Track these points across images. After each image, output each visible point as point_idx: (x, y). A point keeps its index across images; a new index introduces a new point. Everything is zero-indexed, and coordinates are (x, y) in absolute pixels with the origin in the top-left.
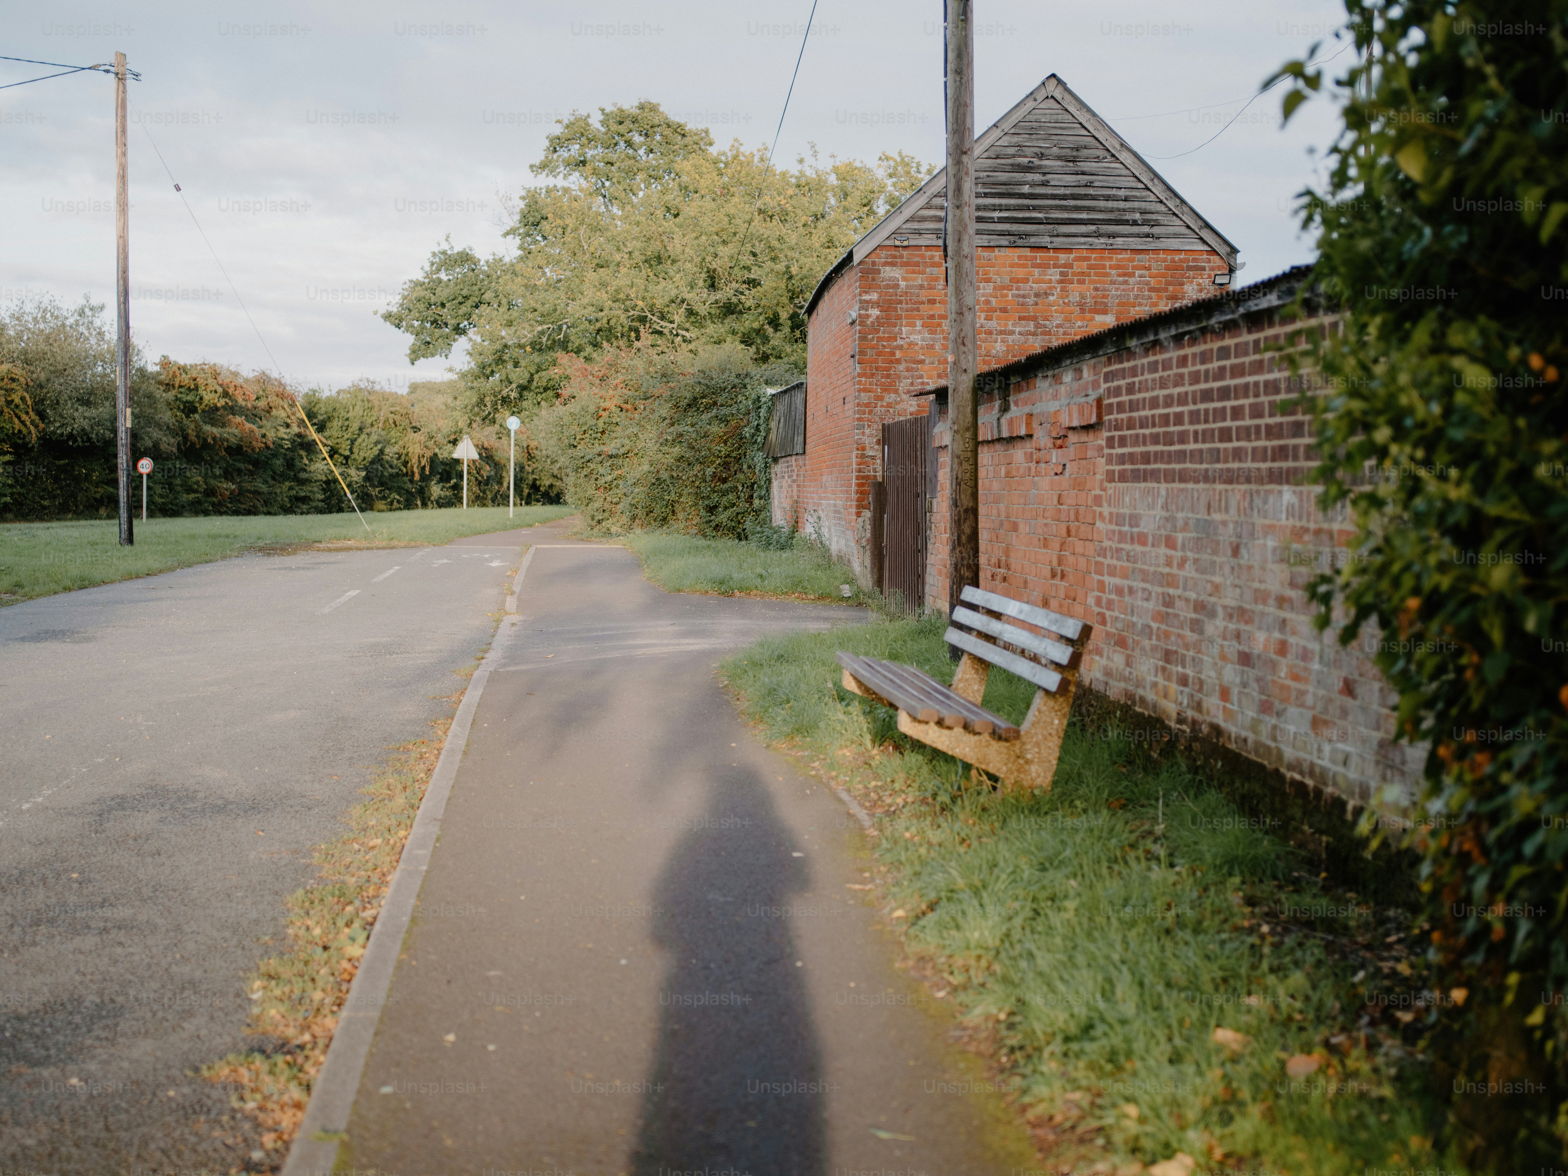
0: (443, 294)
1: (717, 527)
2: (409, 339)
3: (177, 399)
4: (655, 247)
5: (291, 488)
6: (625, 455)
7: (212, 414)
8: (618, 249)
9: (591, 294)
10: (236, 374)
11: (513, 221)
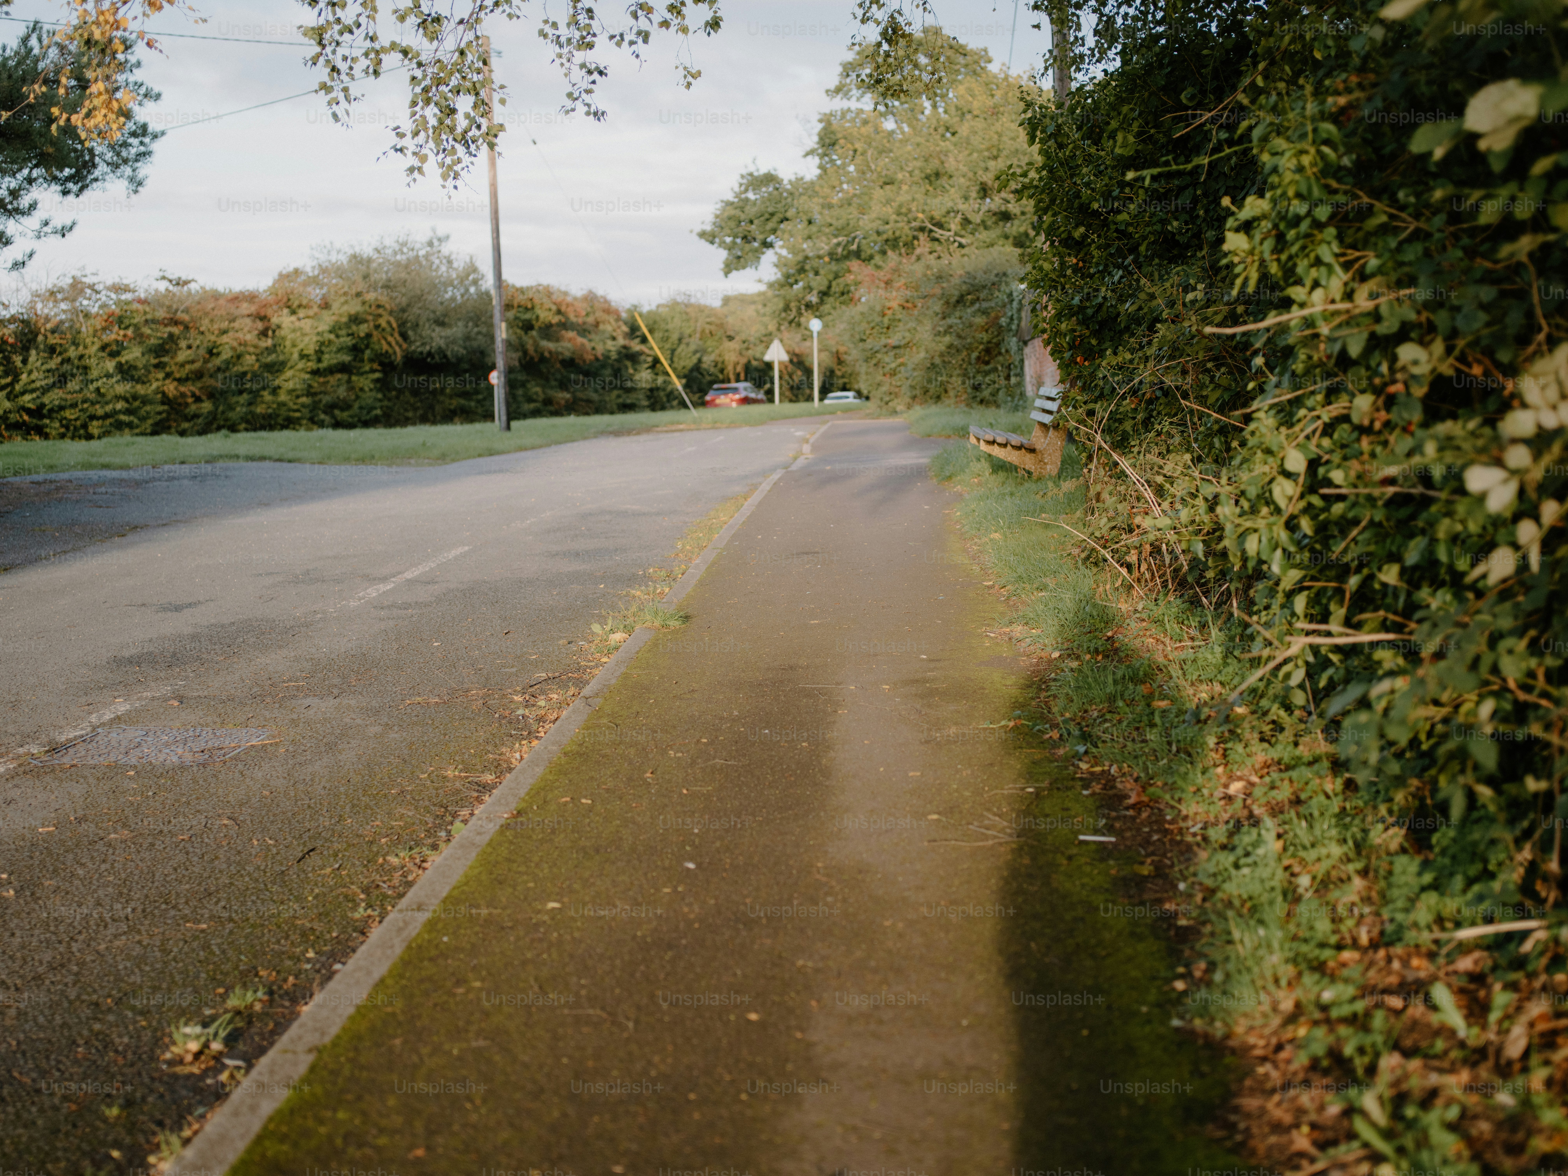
0: (751, 211)
1: (982, 402)
2: (723, 254)
3: (516, 318)
4: (934, 164)
5: (619, 396)
6: (906, 346)
7: (548, 331)
8: (902, 168)
9: (877, 210)
10: (566, 294)
11: (812, 141)
